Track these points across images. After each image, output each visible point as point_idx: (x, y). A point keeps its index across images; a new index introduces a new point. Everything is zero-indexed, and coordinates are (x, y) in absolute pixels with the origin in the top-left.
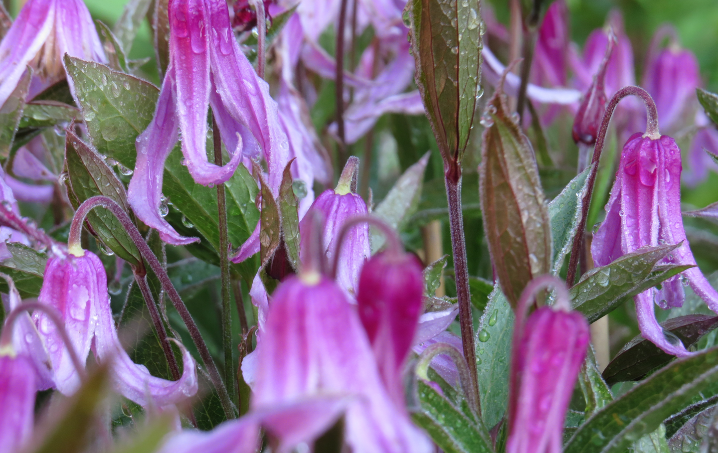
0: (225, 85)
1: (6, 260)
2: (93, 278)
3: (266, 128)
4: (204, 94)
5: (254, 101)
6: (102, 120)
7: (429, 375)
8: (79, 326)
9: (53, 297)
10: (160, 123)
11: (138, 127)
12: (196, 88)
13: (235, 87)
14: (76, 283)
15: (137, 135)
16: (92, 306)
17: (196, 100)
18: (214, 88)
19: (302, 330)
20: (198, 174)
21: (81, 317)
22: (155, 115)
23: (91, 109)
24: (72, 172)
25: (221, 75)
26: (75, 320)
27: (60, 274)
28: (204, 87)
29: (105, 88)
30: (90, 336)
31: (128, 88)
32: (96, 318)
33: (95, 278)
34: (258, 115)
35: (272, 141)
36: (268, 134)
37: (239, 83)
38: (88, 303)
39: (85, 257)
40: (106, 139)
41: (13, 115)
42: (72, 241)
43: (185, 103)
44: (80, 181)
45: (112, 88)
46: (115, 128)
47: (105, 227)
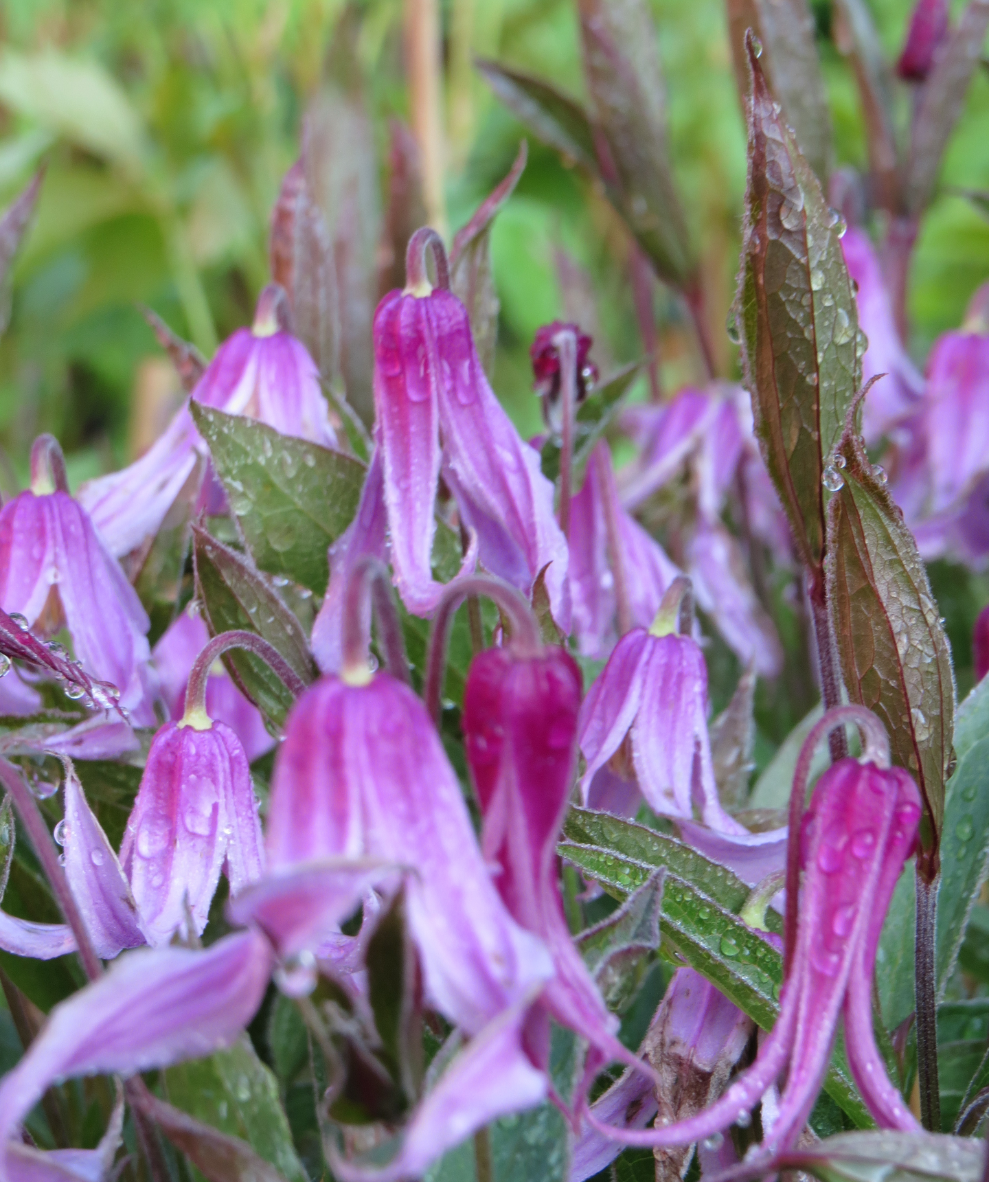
0: (464, 454)
2: (223, 766)
3: (532, 525)
4: (429, 468)
5: (513, 481)
6: (266, 514)
8: (201, 845)
9: (158, 797)
10: (367, 522)
11: (330, 529)
12: (416, 459)
13: (481, 457)
14: (195, 773)
15: (329, 542)
16: (222, 811)
17: (416, 478)
18: (446, 459)
20: (411, 598)
21: (203, 830)
22: (359, 508)
23: (243, 495)
24: (209, 597)
25: (457, 438)
26: (194, 835)
27: (169, 758)
28: (428, 458)
29: (269, 461)
30: (219, 862)
31: (311, 463)
32: (228, 832)
33: (229, 765)
34: (520, 504)
35: (541, 545)
36: (534, 533)
37: (489, 451)
38: (215, 807)
39: (212, 731)
40: (277, 547)
42: (192, 704)
43: (397, 483)
44: (224, 612)
45: (282, 463)
46: (290, 530)
47: (268, 691)
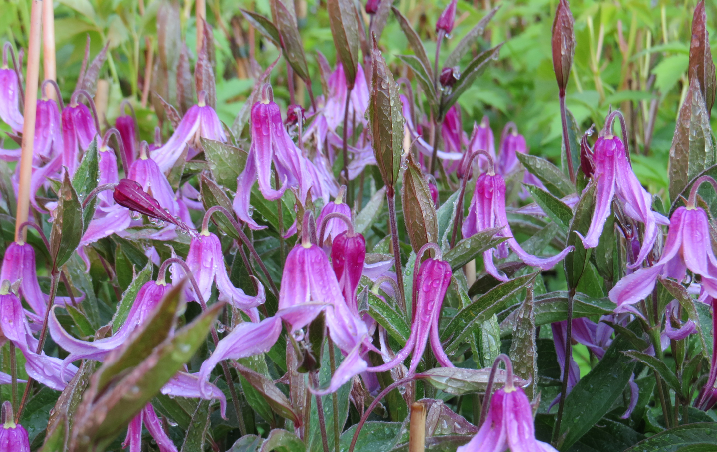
0: (279, 151)
1: (175, 238)
2: (214, 247)
3: (300, 172)
4: (269, 155)
5: (294, 159)
6: (219, 169)
7: (379, 293)
8: (208, 270)
9: (194, 256)
10: (248, 170)
11: (237, 172)
12: (265, 153)
13: (284, 151)
14: (206, 249)
15: (237, 176)
16: (214, 260)
17: (266, 158)
18: (274, 153)
19: (303, 271)
20: (266, 195)
21: (208, 266)
22: (246, 166)
23: (214, 163)
24: (204, 194)
25: (277, 146)
26: (206, 267)
27: (198, 244)
28: (269, 152)
29: (221, 153)
30: (213, 275)
31: (232, 153)
32: (216, 266)
33: (215, 246)
34: (296, 165)
35: (303, 178)
36: (301, 175)
37: (287, 150)
38: (212, 259)
39: (210, 236)
40: (222, 178)
41: (180, 167)
42: (204, 228)
43: (260, 160)
44: (209, 199)
45: (224, 153)
46: (226, 173)
47: (221, 222)
